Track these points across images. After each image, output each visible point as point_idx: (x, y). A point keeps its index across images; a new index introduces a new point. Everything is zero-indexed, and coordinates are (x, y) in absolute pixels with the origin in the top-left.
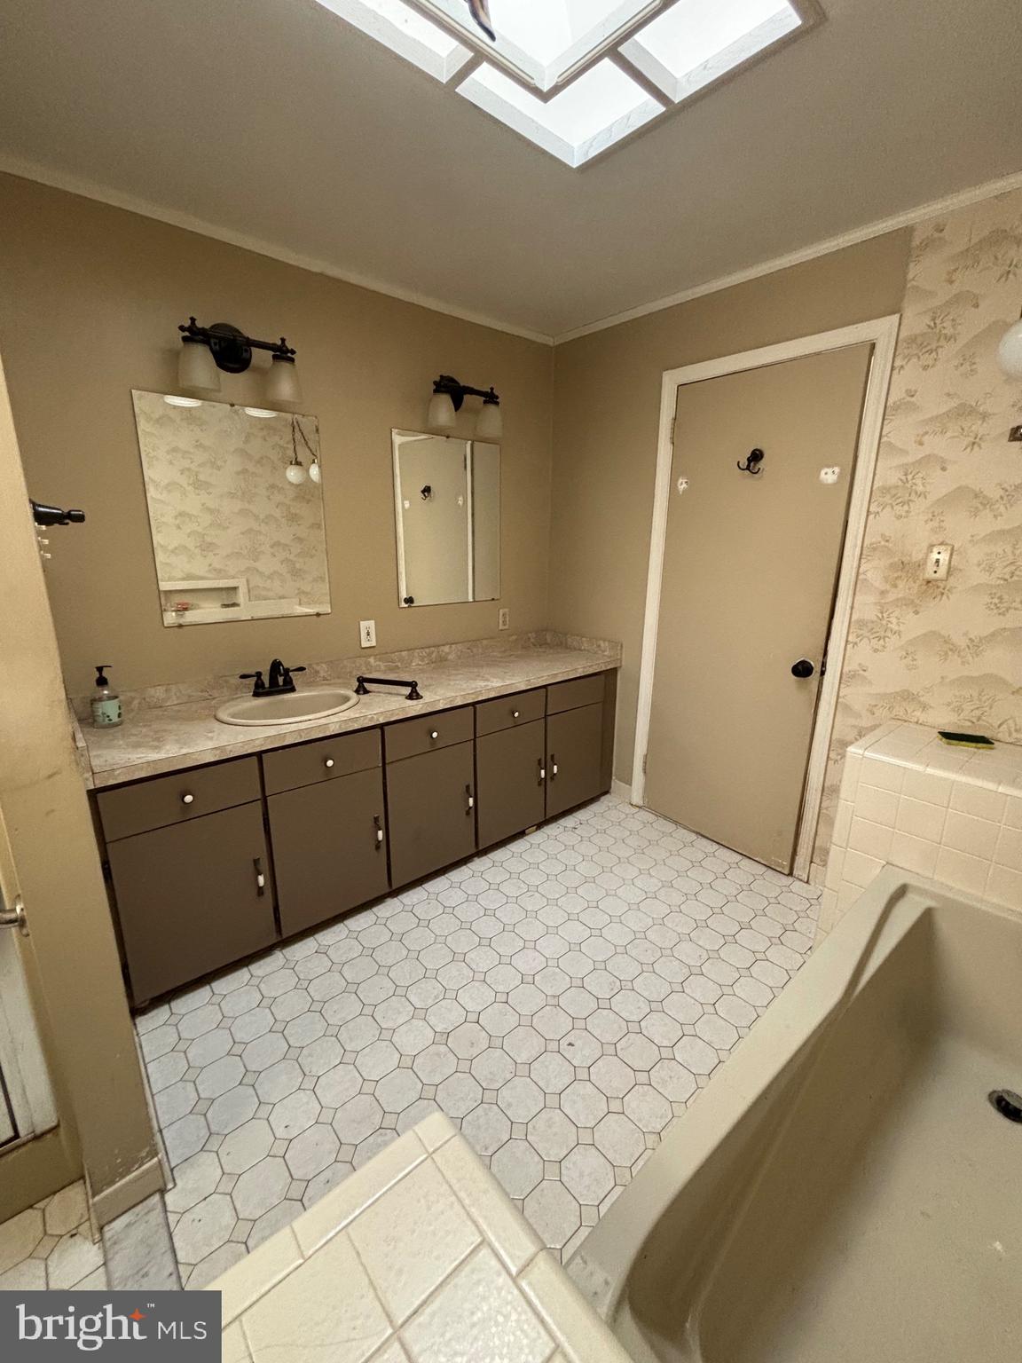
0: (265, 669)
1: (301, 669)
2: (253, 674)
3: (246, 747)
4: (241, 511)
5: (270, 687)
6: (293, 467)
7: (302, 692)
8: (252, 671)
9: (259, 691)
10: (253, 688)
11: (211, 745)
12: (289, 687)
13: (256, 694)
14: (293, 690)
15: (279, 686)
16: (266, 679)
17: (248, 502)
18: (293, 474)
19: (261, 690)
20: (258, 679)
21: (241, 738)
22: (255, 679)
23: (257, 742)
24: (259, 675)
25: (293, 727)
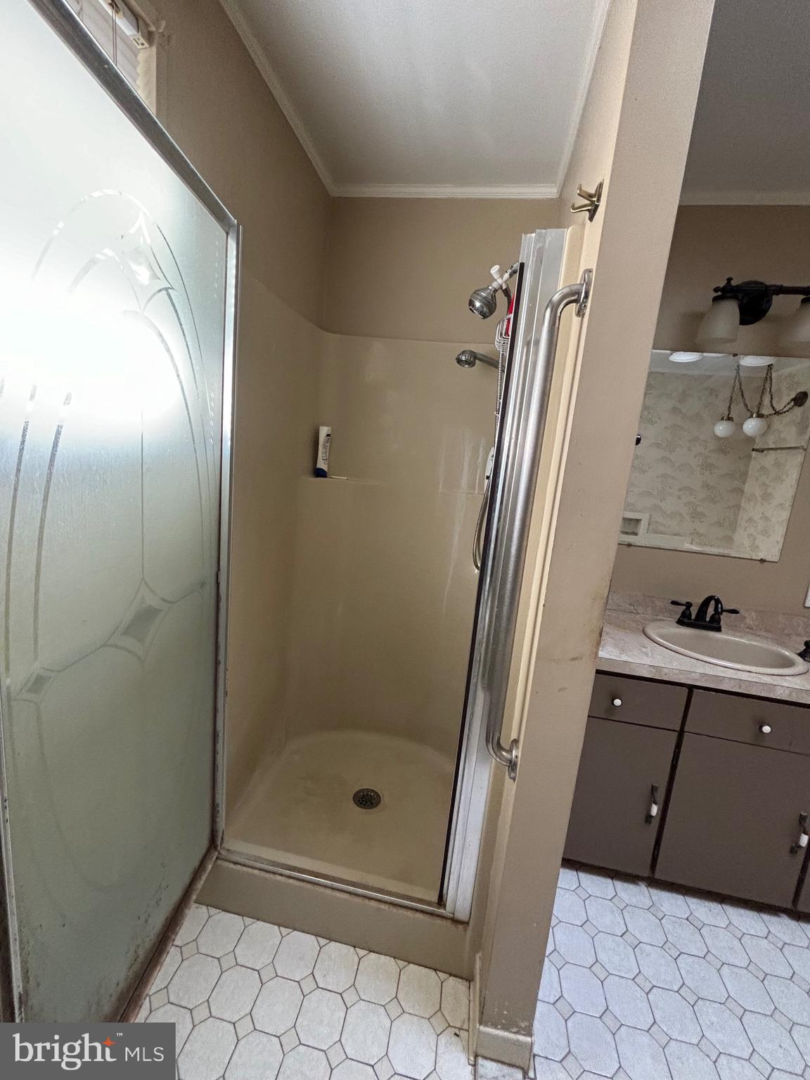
0: (697, 601)
1: (734, 612)
2: (684, 603)
3: (681, 676)
4: (663, 458)
5: (695, 620)
6: (724, 422)
7: (728, 634)
8: (684, 601)
9: (684, 621)
10: (678, 616)
11: (647, 661)
12: (715, 625)
13: (680, 622)
14: (718, 629)
15: (706, 621)
16: (694, 611)
17: (670, 452)
18: (722, 429)
19: (686, 620)
20: (686, 609)
21: (675, 665)
22: (684, 607)
23: (693, 674)
24: (689, 605)
25: (730, 674)
